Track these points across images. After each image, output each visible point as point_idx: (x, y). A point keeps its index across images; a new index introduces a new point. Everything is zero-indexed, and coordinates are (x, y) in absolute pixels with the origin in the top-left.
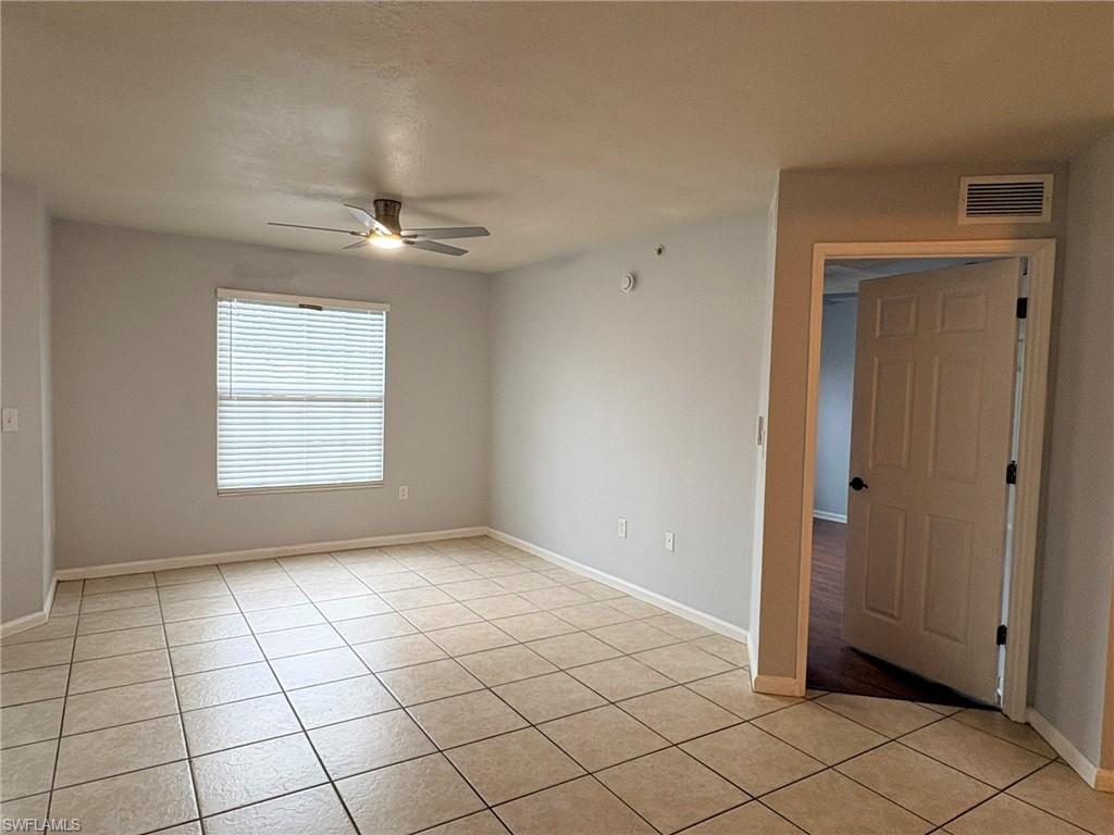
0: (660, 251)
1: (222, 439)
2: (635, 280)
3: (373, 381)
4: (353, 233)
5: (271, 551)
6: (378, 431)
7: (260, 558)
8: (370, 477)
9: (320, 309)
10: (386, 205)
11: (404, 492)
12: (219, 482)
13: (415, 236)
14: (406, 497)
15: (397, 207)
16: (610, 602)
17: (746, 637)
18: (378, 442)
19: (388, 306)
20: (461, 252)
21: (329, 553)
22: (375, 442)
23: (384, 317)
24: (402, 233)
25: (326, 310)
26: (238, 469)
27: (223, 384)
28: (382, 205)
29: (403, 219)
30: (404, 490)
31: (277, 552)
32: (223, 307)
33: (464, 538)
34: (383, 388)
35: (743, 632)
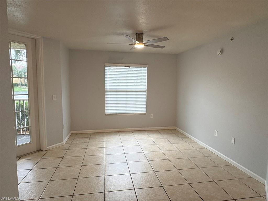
0: (232, 40)
1: (106, 101)
2: (222, 51)
3: (143, 86)
4: (130, 44)
5: (118, 130)
6: (145, 99)
7: (115, 131)
8: (143, 112)
9: (130, 67)
10: (139, 35)
11: (152, 116)
12: (106, 112)
13: (147, 43)
14: (152, 117)
15: (142, 35)
16: (210, 157)
17: (265, 182)
18: (145, 102)
19: (147, 65)
20: (163, 47)
21: (132, 131)
22: (144, 102)
23: (147, 68)
24: (143, 42)
25: (131, 67)
26: (110, 109)
27: (106, 87)
28: (137, 35)
29: (144, 38)
30: (152, 115)
31: (119, 130)
32: (106, 68)
33: (169, 129)
34: (146, 88)
35: (264, 180)
